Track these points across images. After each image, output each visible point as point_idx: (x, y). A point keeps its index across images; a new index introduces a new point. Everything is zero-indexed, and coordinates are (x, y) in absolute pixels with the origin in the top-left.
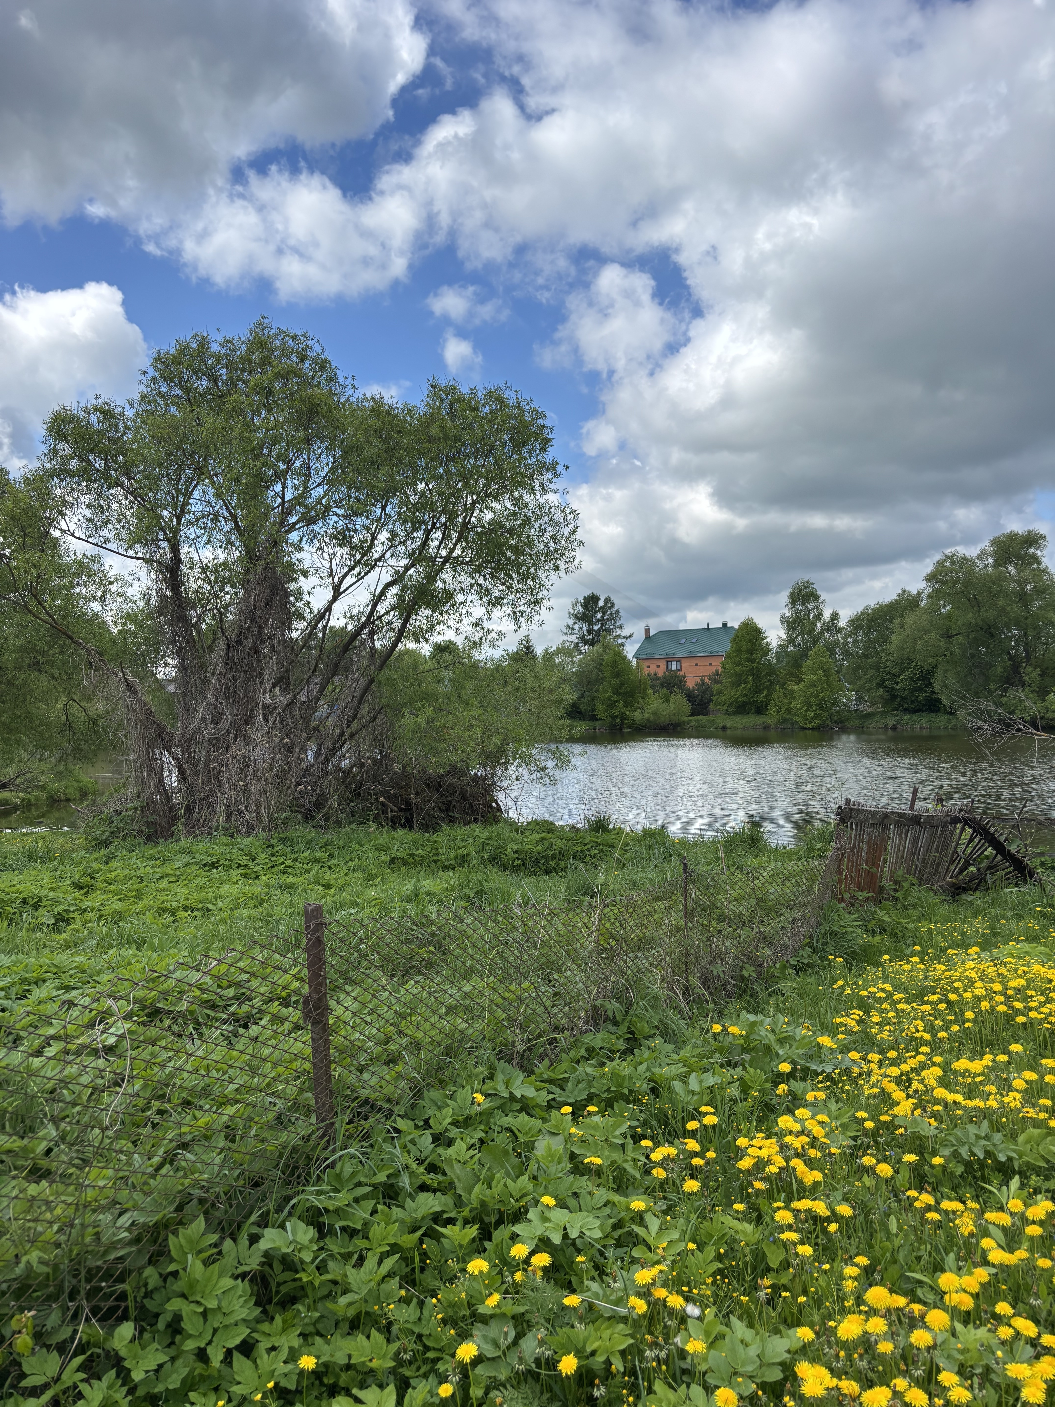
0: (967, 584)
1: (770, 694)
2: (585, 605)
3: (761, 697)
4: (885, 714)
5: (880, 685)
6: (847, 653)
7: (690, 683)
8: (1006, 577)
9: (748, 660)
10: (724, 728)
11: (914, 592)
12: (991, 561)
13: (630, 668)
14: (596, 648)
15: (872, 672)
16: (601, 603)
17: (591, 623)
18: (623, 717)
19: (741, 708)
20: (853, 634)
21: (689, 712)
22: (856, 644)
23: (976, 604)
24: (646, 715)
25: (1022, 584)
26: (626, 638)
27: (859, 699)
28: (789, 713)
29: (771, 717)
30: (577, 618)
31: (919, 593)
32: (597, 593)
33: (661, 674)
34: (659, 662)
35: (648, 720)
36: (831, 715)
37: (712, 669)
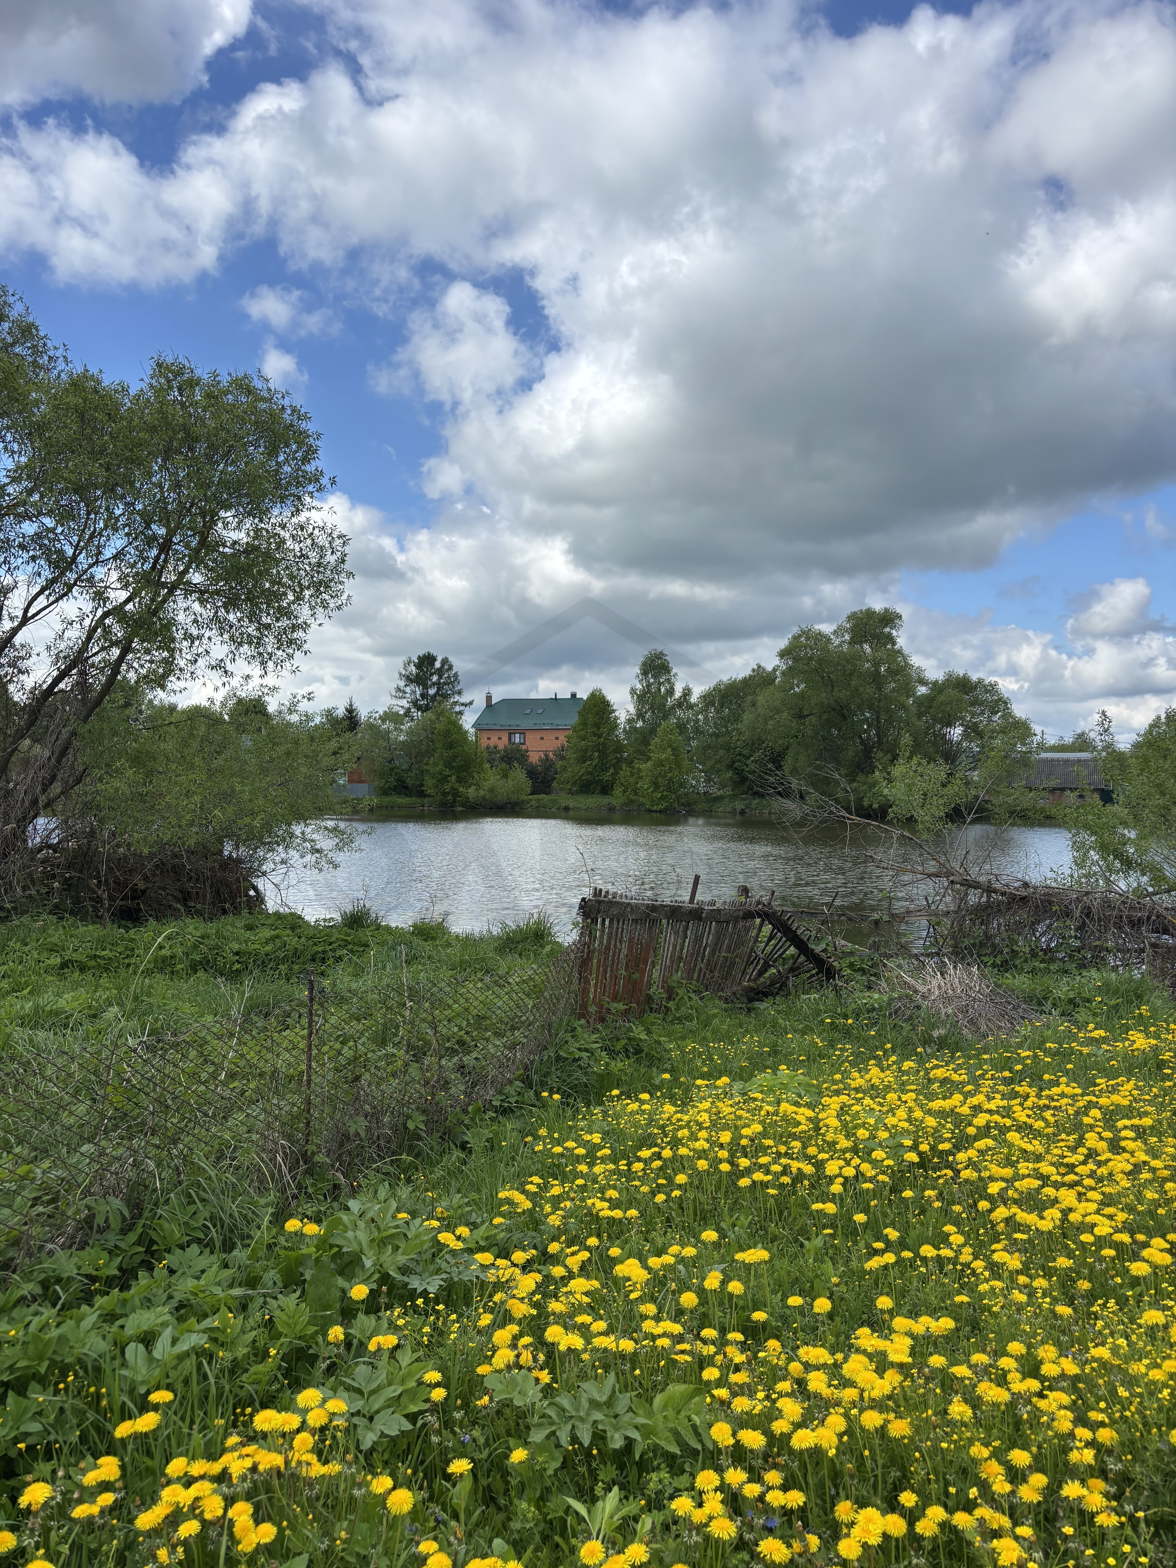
0: (820, 661)
1: (616, 773)
2: (419, 666)
3: (607, 776)
4: (733, 797)
5: (730, 766)
6: (697, 730)
7: (534, 758)
8: (860, 656)
9: (594, 734)
10: (567, 809)
11: (769, 668)
12: (847, 637)
13: (466, 739)
14: (429, 714)
15: (722, 752)
16: (438, 665)
17: (426, 687)
18: (455, 793)
19: (586, 787)
20: (705, 710)
21: (529, 790)
22: (706, 719)
23: (831, 684)
24: (482, 793)
25: (877, 664)
26: (465, 705)
27: (708, 780)
28: (636, 794)
29: (617, 798)
30: (409, 680)
31: (775, 670)
32: (434, 652)
33: (501, 747)
34: (500, 734)
35: (484, 798)
36: (678, 798)
37: (558, 743)
